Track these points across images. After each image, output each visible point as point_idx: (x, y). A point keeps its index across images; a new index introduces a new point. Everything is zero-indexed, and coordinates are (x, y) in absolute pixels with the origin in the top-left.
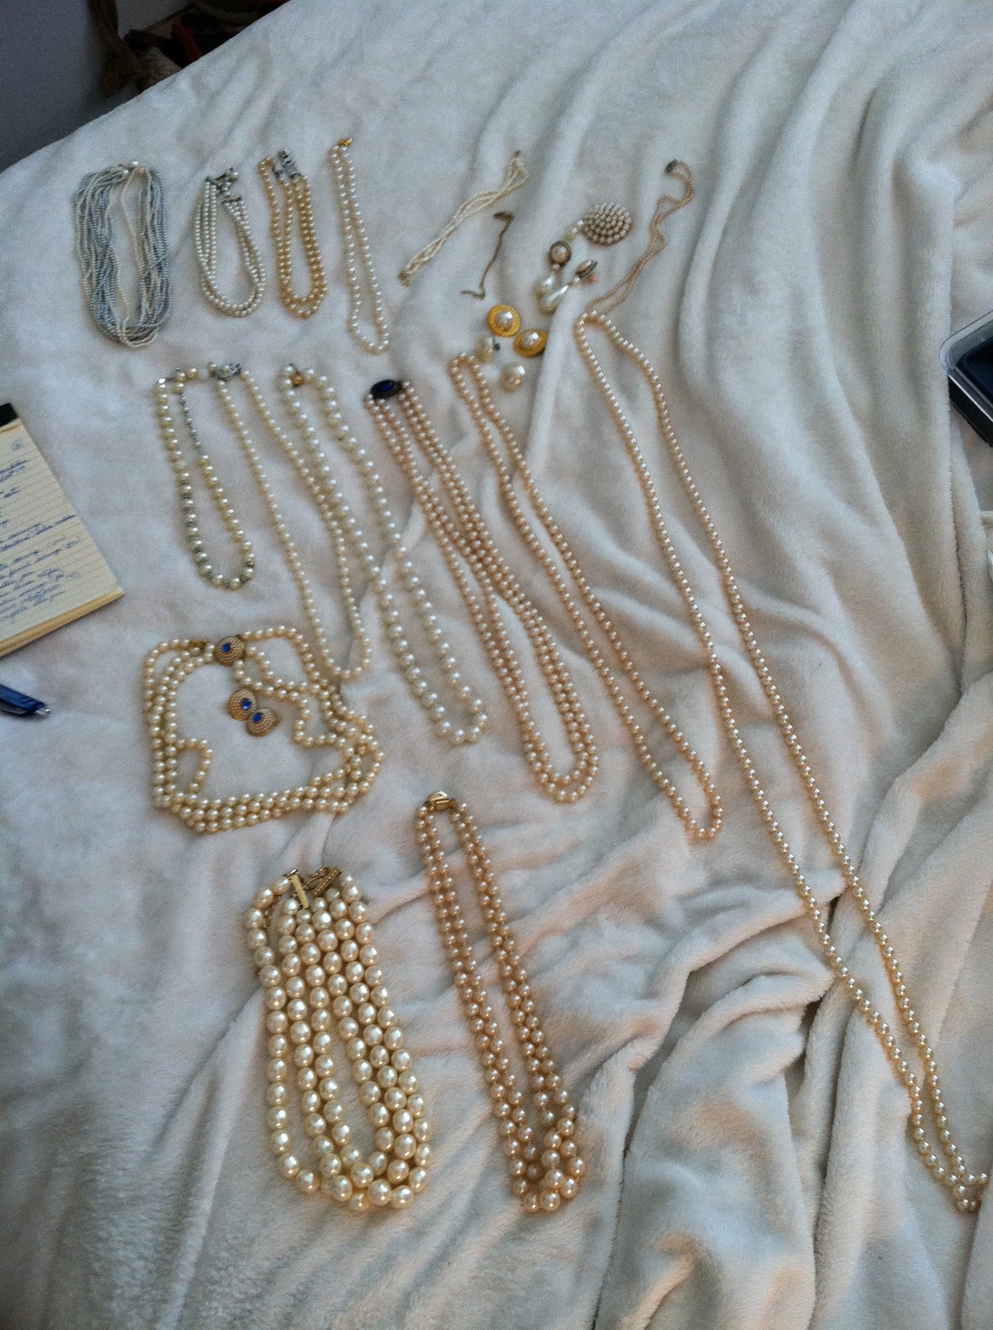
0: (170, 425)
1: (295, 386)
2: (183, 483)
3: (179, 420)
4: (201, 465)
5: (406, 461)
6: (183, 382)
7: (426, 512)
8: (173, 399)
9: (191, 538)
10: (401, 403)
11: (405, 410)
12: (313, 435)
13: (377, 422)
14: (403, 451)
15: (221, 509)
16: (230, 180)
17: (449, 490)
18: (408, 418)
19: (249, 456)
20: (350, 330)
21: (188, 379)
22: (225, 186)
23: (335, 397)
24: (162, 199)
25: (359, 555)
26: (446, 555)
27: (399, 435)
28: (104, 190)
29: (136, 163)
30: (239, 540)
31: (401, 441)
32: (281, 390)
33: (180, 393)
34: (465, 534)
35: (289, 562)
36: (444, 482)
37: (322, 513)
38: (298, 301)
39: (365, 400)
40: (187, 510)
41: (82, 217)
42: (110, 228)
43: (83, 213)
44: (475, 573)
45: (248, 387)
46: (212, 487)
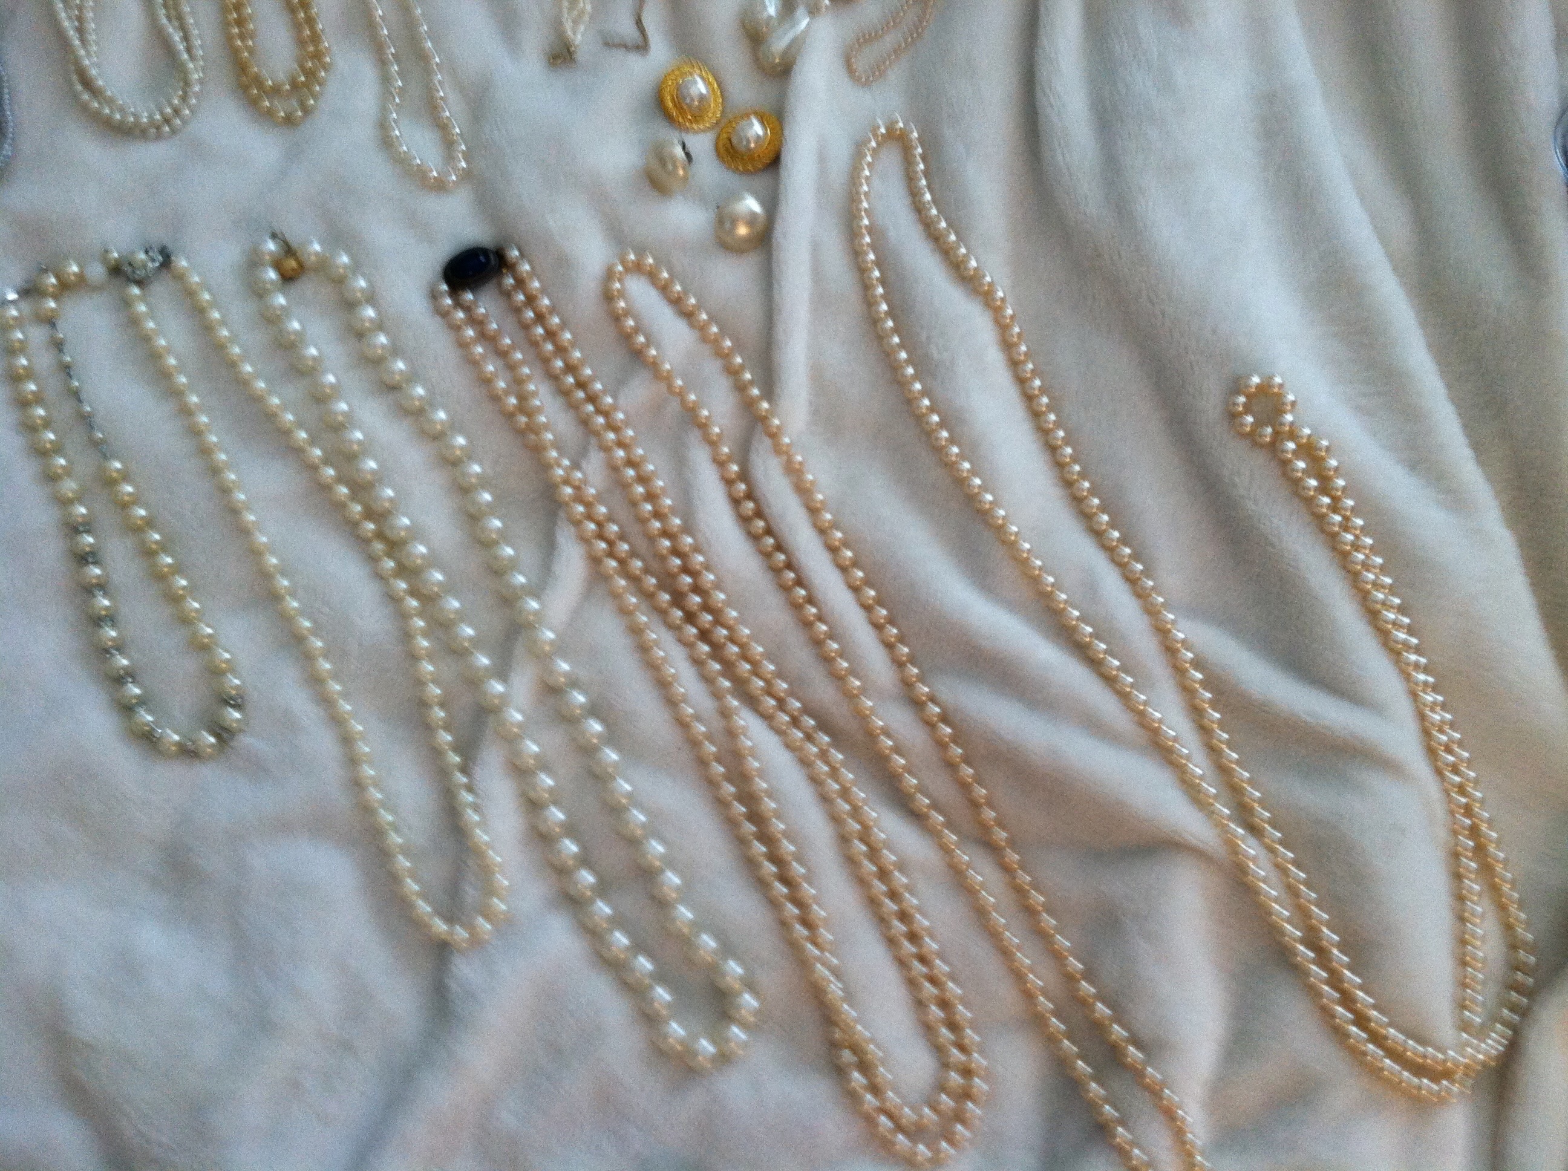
0: (38, 399)
1: (288, 278)
2: (74, 529)
3: (54, 385)
4: (110, 483)
5: (533, 429)
6: (55, 297)
7: (584, 540)
8: (37, 335)
9: (104, 652)
10: (507, 295)
11: (517, 311)
12: (336, 392)
13: (463, 345)
14: (524, 406)
15: (160, 577)
17: (625, 486)
18: (526, 327)
19: (205, 451)
20: (387, 143)
21: (65, 287)
23: (371, 298)
25: (458, 652)
26: (636, 631)
27: (511, 367)
30: (203, 647)
31: (518, 382)
32: (258, 292)
33: (50, 321)
34: (667, 582)
35: (315, 681)
36: (614, 469)
37: (373, 560)
38: (276, 90)
39: (434, 296)
40: (89, 590)
44: (697, 662)
45: (190, 293)
46: (136, 530)
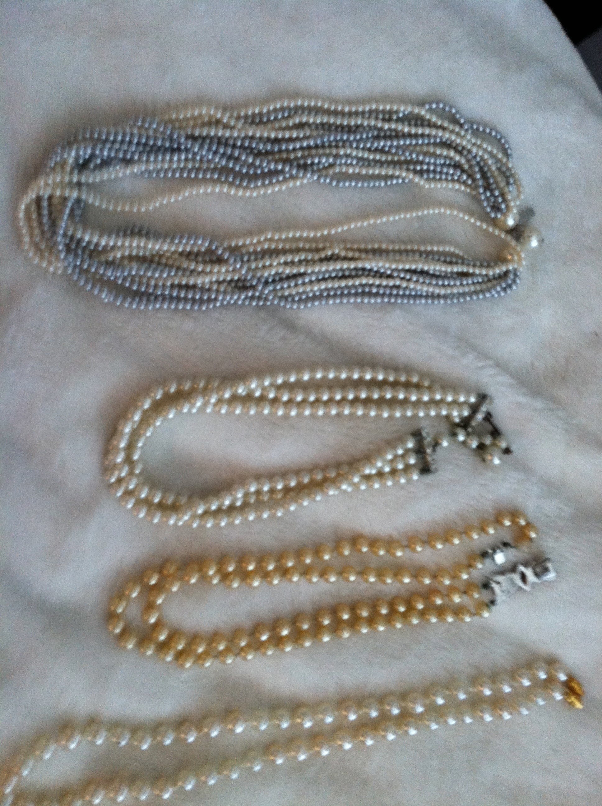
16: (481, 447)
22: (468, 434)
24: (433, 297)
28: (463, 171)
29: (534, 243)
38: (149, 604)
41: (388, 116)
42: (357, 177)
43: (398, 120)
